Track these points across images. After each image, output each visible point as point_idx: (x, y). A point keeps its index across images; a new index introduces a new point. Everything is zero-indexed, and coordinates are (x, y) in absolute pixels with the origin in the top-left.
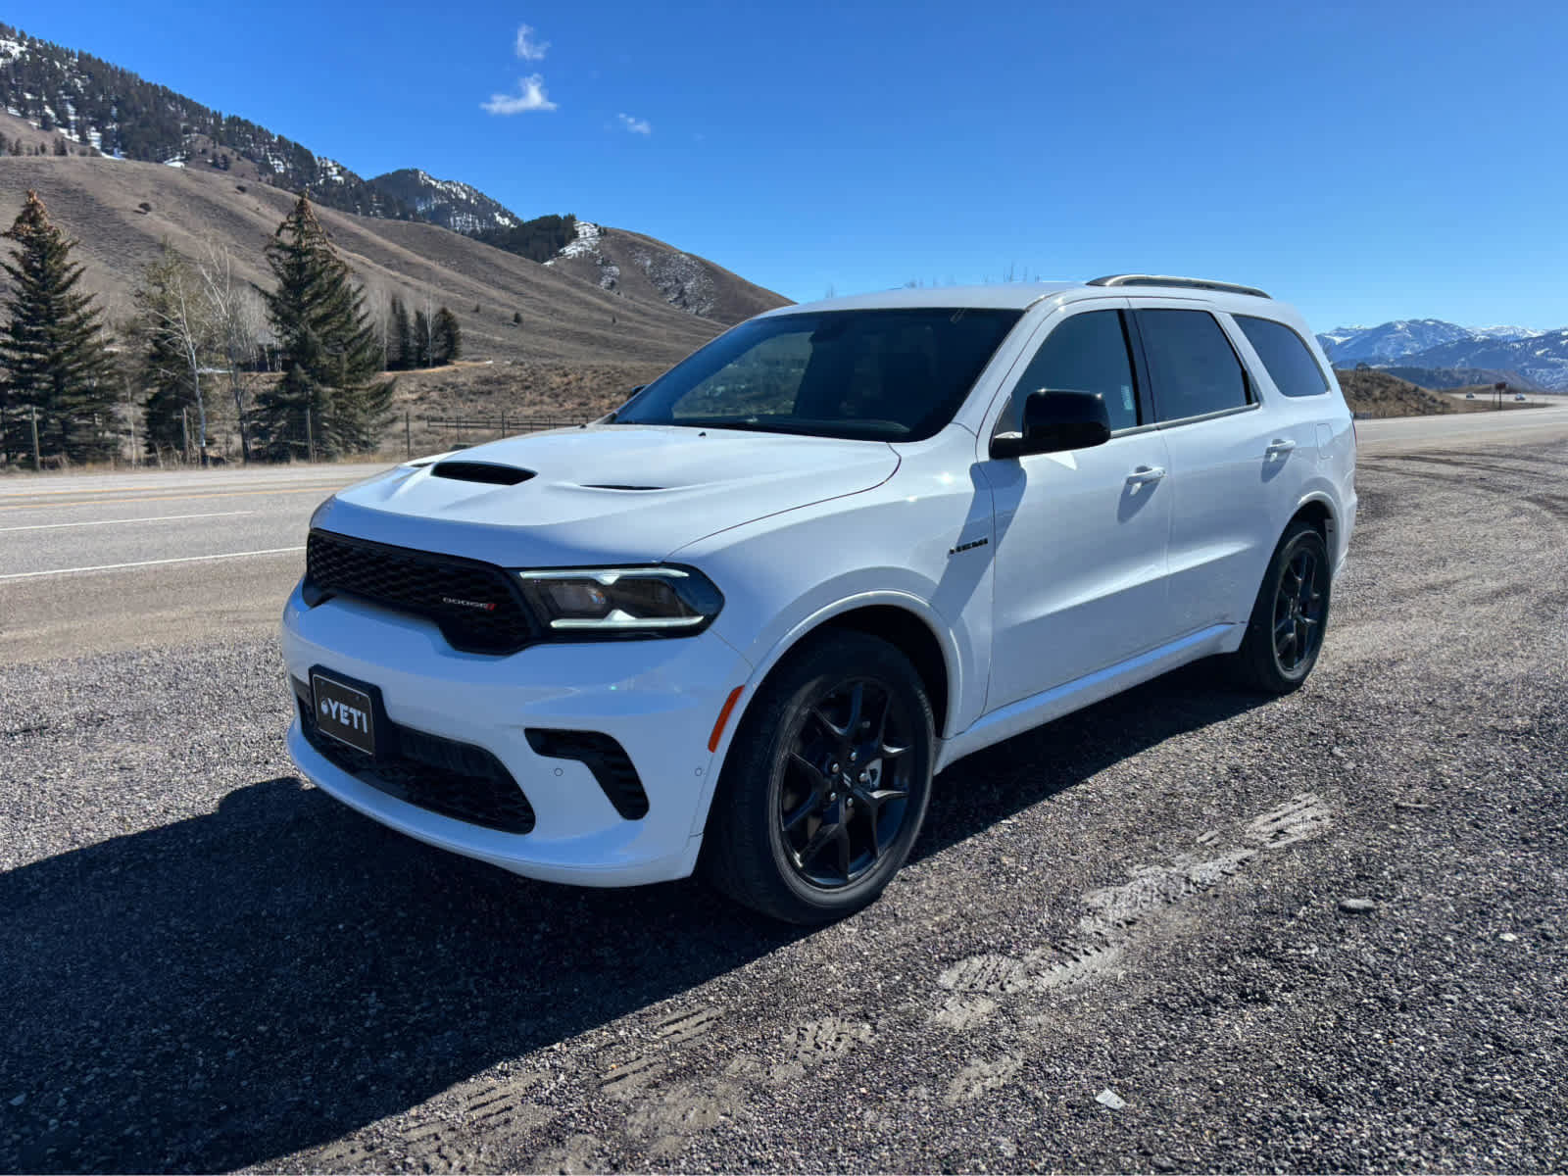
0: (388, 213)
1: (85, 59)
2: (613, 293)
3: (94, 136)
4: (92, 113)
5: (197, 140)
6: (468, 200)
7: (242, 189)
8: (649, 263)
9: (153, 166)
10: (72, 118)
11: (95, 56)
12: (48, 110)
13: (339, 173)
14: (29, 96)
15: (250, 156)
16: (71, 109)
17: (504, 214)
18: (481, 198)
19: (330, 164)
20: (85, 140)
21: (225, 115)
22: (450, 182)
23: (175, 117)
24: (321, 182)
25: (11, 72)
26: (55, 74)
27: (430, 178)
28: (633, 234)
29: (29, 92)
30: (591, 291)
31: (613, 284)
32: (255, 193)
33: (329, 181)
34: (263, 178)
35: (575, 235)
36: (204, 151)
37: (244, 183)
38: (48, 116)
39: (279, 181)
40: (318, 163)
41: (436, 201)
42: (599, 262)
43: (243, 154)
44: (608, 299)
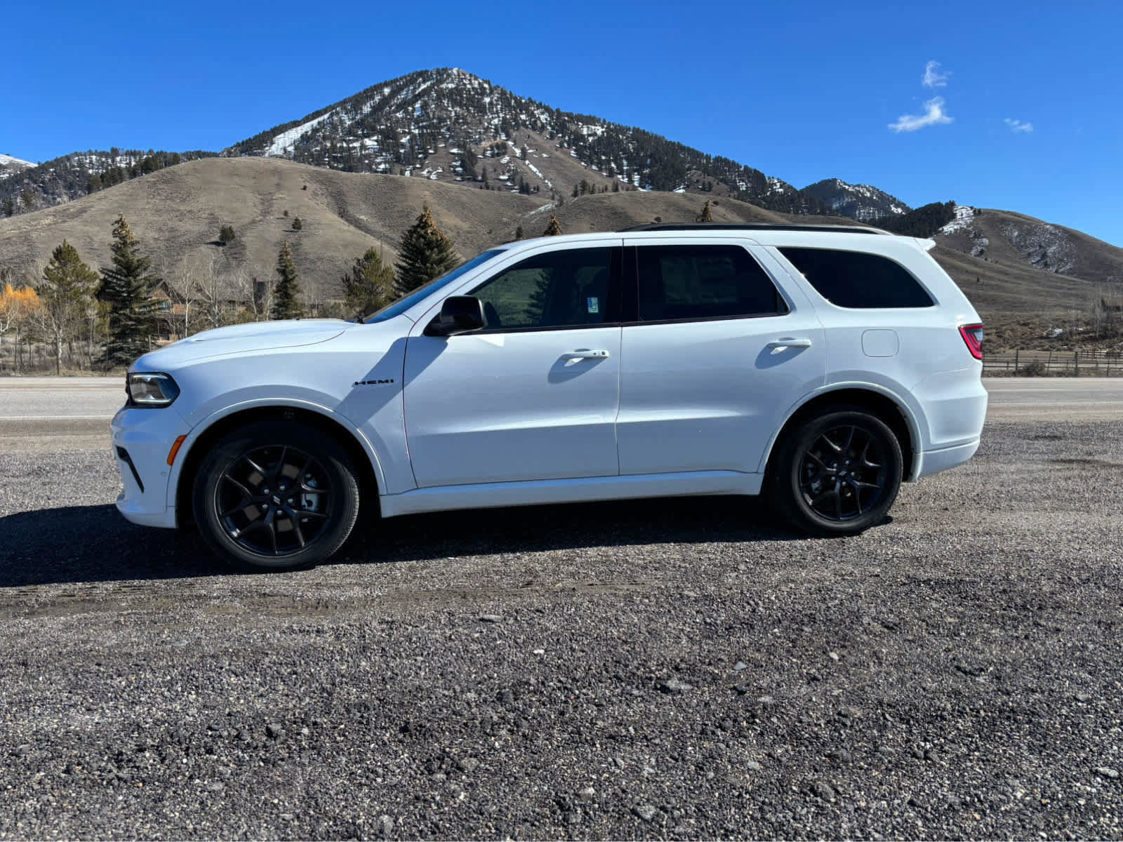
0: (811, 211)
1: (636, 131)
2: (981, 260)
3: (636, 177)
4: (636, 164)
5: (695, 173)
6: (871, 197)
7: (716, 203)
8: (1016, 234)
9: (666, 194)
10: (625, 168)
11: (642, 129)
12: (613, 165)
13: (781, 187)
14: (603, 158)
15: (725, 181)
16: (625, 162)
17: (898, 205)
18: (881, 195)
19: (776, 181)
20: (631, 181)
21: (713, 156)
22: (858, 186)
23: (683, 161)
24: (768, 194)
25: (596, 145)
26: (619, 142)
27: (845, 184)
28: (1003, 212)
29: (604, 154)
30: (962, 259)
31: (982, 252)
32: (724, 205)
33: (774, 193)
34: (732, 194)
35: (953, 216)
36: (698, 181)
37: (718, 199)
38: (613, 168)
39: (742, 196)
40: (768, 181)
41: (848, 200)
42: (972, 236)
43: (721, 181)
44: (976, 264)
